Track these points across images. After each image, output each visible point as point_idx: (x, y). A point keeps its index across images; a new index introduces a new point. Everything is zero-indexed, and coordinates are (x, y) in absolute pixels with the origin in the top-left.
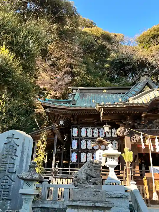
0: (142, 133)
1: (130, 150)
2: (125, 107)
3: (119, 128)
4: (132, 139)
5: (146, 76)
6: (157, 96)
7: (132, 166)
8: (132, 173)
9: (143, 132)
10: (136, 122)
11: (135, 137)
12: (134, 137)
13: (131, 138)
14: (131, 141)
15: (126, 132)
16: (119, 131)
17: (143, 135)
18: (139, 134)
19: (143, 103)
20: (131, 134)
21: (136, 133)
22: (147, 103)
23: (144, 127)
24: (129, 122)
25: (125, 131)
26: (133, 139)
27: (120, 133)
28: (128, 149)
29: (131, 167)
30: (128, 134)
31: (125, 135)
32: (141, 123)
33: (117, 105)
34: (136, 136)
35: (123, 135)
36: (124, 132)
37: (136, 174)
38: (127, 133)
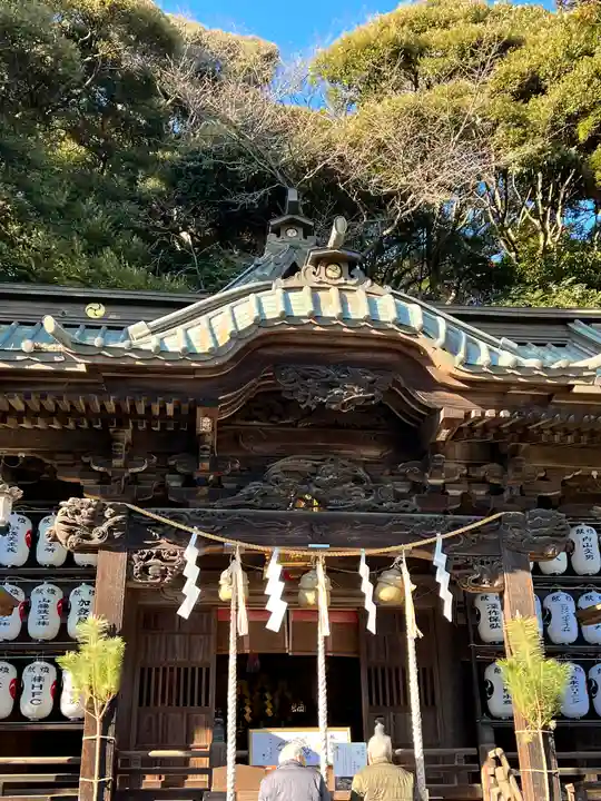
0: (196, 532)
1: (111, 632)
2: (82, 368)
3: (68, 503)
4: (138, 565)
5: (291, 233)
6: (268, 317)
7: (112, 729)
8: (109, 771)
9: (205, 524)
10: (173, 471)
11: (159, 556)
12: (149, 557)
13: (130, 559)
14: (129, 578)
15: (104, 528)
16: (65, 519)
17: (202, 541)
18: (181, 538)
19: (189, 353)
20: (132, 536)
21: (167, 531)
22: (215, 352)
23: (212, 497)
24: (126, 467)
25: (97, 518)
26: (145, 569)
27: (71, 532)
28: (105, 623)
29: (105, 732)
30: (117, 535)
31: (96, 541)
32: (197, 476)
33: (31, 354)
34: (165, 545)
35: (85, 542)
36: (91, 526)
37: (191, 778)
38: (110, 528)
